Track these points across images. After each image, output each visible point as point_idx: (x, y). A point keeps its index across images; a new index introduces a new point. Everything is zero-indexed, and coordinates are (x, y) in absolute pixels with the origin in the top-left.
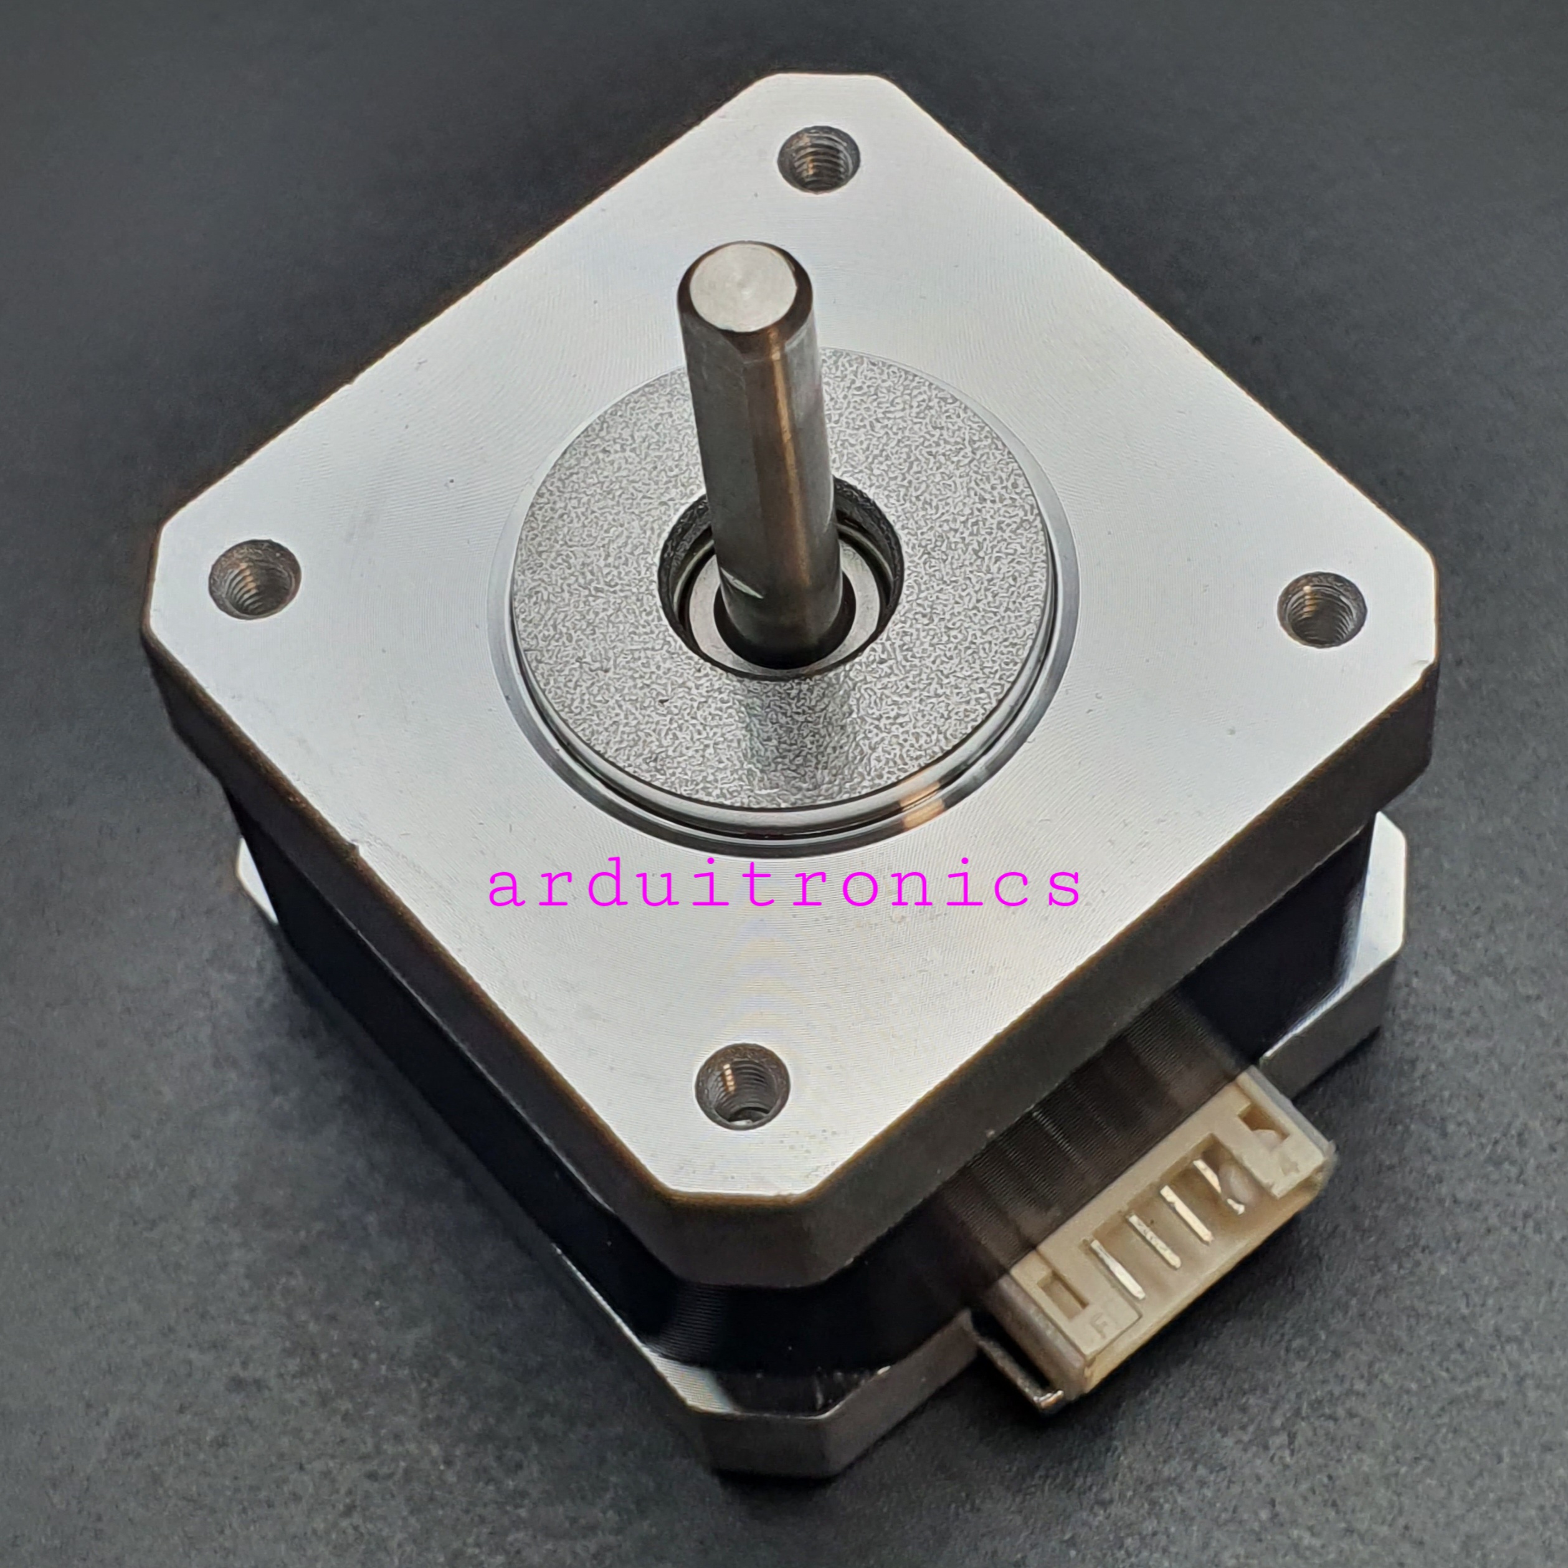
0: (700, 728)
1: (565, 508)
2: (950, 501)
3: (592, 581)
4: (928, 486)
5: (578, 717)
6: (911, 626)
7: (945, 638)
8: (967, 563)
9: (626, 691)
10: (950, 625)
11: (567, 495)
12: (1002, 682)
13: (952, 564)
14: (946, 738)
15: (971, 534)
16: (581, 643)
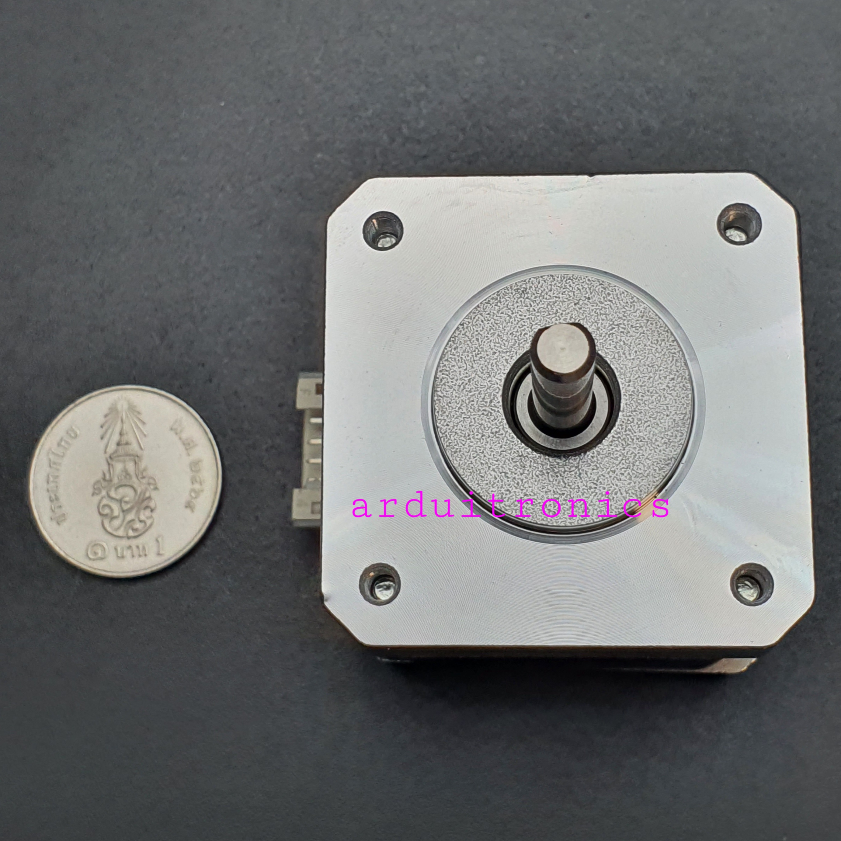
0: (523, 317)
1: (660, 345)
2: (536, 483)
3: (619, 329)
4: (550, 481)
5: (565, 279)
6: (496, 424)
7: (480, 431)
8: (504, 466)
9: (561, 304)
10: (484, 437)
11: (665, 350)
12: (444, 435)
13: (509, 460)
14: (440, 396)
15: (514, 478)
16: (595, 305)
